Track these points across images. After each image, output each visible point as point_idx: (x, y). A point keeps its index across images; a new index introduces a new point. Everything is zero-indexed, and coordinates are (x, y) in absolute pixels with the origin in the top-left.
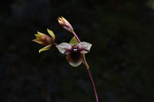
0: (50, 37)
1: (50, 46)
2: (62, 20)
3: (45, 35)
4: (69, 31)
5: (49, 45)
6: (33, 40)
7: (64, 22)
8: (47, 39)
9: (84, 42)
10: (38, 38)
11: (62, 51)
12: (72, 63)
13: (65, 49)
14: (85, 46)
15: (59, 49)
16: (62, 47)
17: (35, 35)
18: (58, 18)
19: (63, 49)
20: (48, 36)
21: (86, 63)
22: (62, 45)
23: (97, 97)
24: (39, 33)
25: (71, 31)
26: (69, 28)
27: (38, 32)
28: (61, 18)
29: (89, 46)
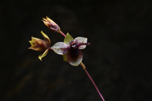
0: (44, 41)
4: (57, 31)
5: (47, 50)
7: (50, 23)
9: (78, 37)
11: (58, 53)
12: (72, 63)
13: (61, 49)
14: (81, 42)
15: (55, 50)
16: (57, 47)
17: (30, 42)
18: (43, 19)
19: (58, 50)
20: (42, 40)
23: (102, 97)
24: (34, 38)
25: (58, 32)
29: (85, 40)
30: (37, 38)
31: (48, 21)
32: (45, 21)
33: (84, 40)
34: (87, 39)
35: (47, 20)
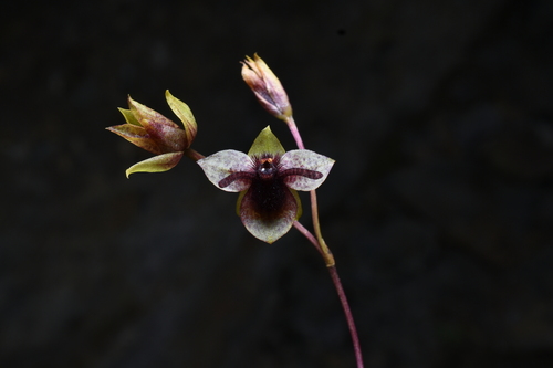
0: (176, 126)
1: (174, 158)
2: (256, 69)
3: (158, 115)
5: (170, 155)
6: (111, 129)
7: (262, 79)
8: (164, 130)
10: (129, 124)
13: (231, 172)
14: (307, 166)
15: (209, 173)
16: (222, 165)
17: (122, 110)
18: (243, 59)
20: (167, 121)
21: (323, 242)
22: (220, 161)
24: (134, 103)
25: (281, 116)
26: (274, 103)
27: (130, 99)
28: (254, 59)
29: (325, 165)
30: (148, 106)
31: (257, 71)
32: (250, 68)
33: (319, 163)
34: (334, 162)
35: (257, 65)
